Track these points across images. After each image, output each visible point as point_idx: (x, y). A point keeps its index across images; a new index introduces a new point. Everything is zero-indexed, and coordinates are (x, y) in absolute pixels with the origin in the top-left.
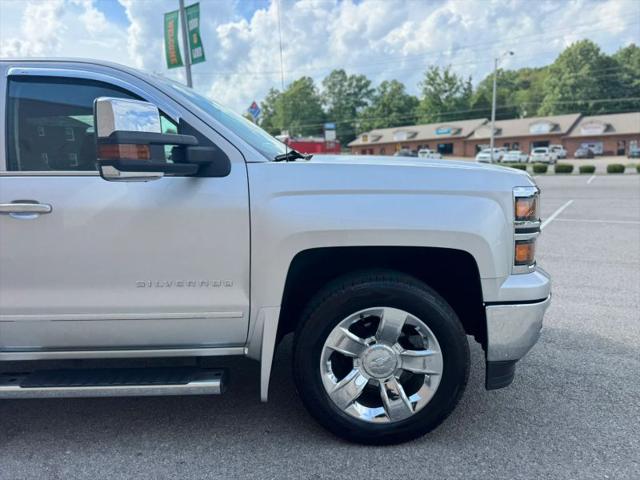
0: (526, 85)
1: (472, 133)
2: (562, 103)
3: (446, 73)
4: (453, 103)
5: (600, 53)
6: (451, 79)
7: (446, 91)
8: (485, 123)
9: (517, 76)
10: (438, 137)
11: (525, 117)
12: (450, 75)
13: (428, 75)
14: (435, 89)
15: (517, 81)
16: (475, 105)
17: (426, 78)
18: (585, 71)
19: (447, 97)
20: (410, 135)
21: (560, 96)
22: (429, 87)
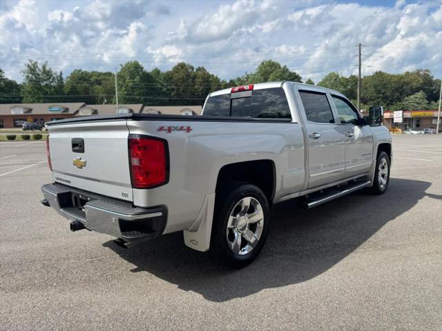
0: (99, 83)
1: (77, 112)
2: (127, 97)
3: (44, 67)
4: (53, 90)
5: (144, 70)
6: (49, 72)
7: (45, 80)
8: (84, 106)
9: (92, 76)
10: (50, 113)
11: (106, 103)
12: (47, 69)
13: (29, 66)
14: (36, 77)
15: (92, 79)
16: (69, 93)
17: (27, 69)
18: (137, 79)
19: (46, 85)
20: (26, 110)
21: (126, 93)
22: (30, 75)
